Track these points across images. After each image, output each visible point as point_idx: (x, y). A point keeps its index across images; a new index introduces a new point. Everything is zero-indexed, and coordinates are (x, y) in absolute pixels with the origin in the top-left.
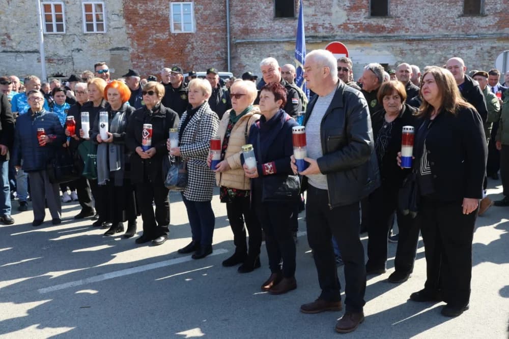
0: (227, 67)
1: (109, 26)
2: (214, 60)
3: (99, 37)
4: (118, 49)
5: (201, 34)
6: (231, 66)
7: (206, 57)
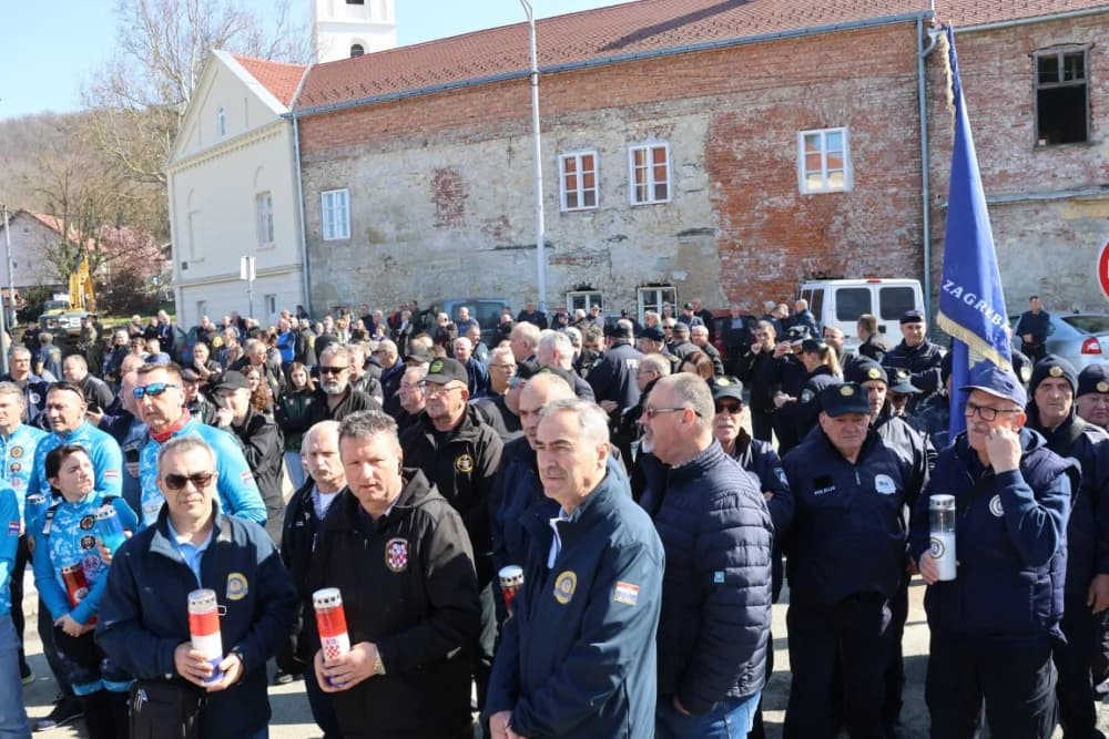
0: (923, 263)
1: (676, 188)
2: (893, 247)
3: (659, 210)
4: (693, 232)
5: (865, 192)
6: (930, 261)
7: (874, 242)
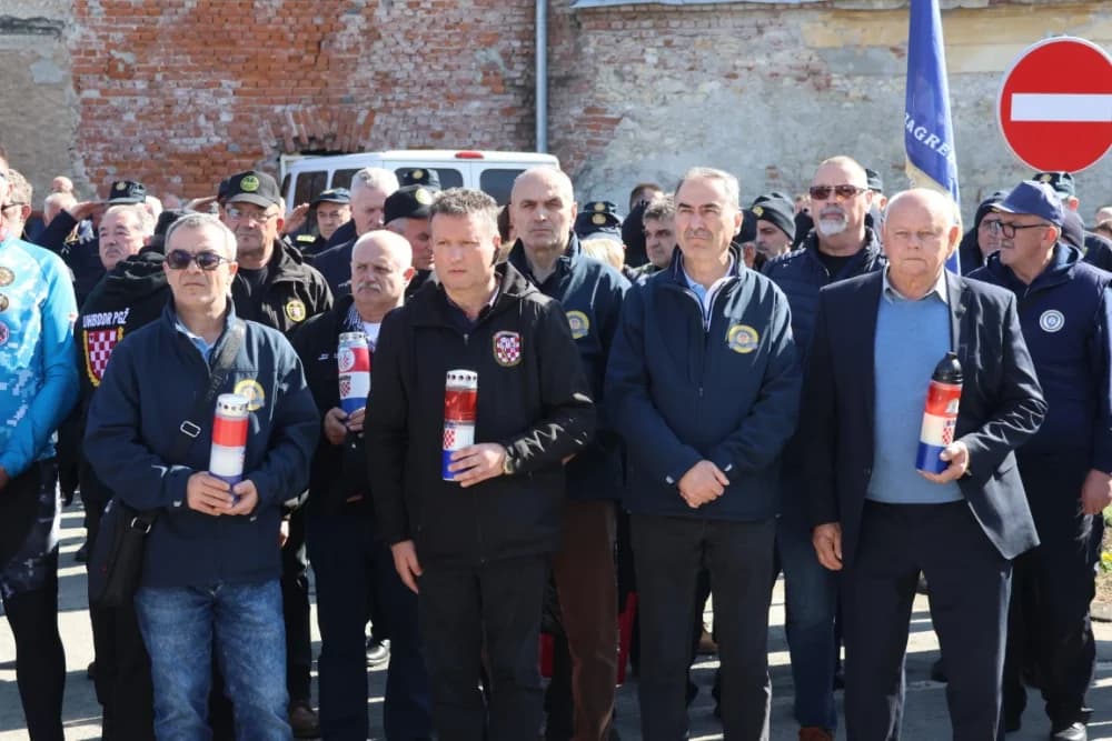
0: (533, 127)
2: (470, 90)
6: (549, 123)
7: (431, 77)
